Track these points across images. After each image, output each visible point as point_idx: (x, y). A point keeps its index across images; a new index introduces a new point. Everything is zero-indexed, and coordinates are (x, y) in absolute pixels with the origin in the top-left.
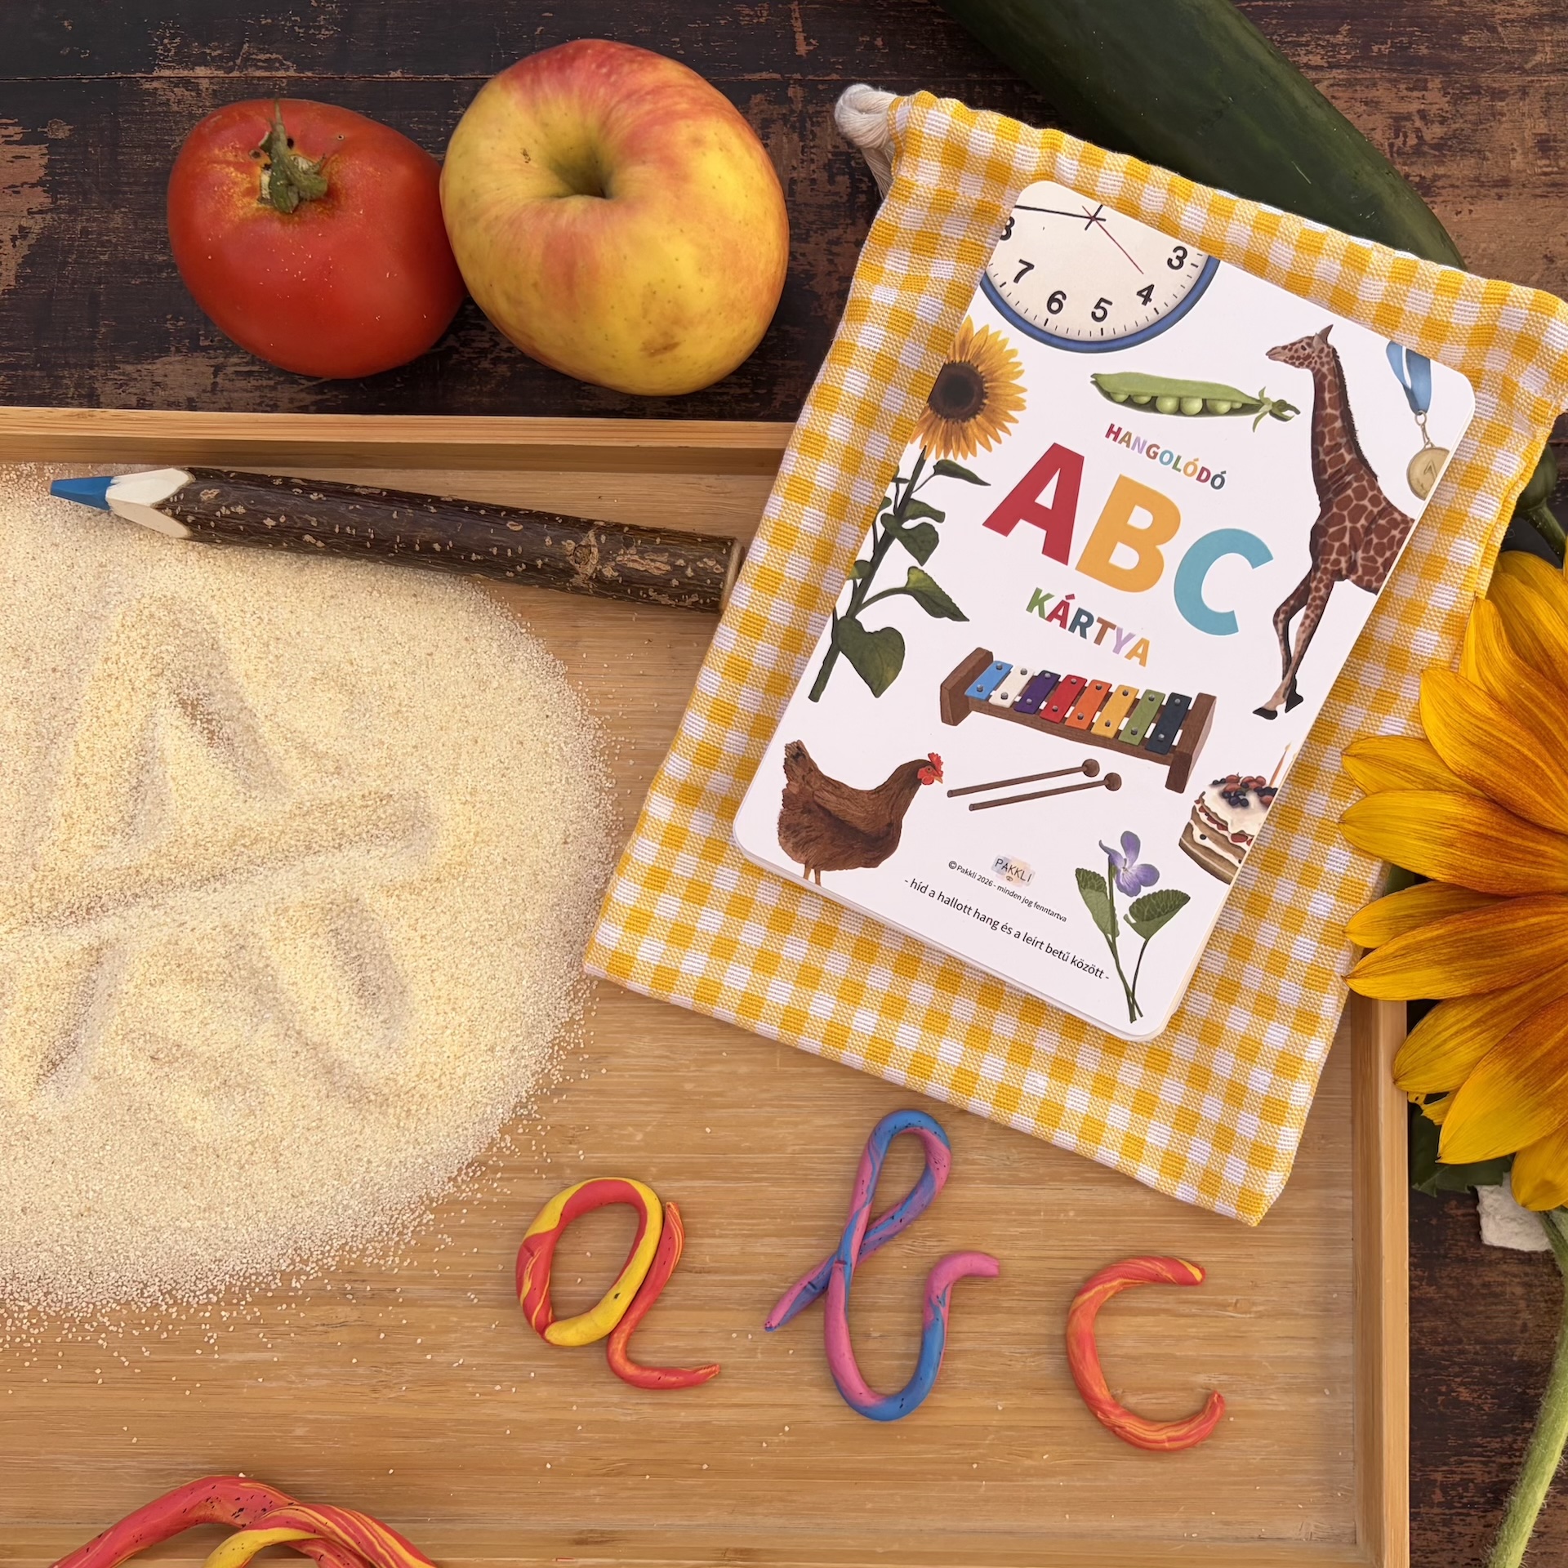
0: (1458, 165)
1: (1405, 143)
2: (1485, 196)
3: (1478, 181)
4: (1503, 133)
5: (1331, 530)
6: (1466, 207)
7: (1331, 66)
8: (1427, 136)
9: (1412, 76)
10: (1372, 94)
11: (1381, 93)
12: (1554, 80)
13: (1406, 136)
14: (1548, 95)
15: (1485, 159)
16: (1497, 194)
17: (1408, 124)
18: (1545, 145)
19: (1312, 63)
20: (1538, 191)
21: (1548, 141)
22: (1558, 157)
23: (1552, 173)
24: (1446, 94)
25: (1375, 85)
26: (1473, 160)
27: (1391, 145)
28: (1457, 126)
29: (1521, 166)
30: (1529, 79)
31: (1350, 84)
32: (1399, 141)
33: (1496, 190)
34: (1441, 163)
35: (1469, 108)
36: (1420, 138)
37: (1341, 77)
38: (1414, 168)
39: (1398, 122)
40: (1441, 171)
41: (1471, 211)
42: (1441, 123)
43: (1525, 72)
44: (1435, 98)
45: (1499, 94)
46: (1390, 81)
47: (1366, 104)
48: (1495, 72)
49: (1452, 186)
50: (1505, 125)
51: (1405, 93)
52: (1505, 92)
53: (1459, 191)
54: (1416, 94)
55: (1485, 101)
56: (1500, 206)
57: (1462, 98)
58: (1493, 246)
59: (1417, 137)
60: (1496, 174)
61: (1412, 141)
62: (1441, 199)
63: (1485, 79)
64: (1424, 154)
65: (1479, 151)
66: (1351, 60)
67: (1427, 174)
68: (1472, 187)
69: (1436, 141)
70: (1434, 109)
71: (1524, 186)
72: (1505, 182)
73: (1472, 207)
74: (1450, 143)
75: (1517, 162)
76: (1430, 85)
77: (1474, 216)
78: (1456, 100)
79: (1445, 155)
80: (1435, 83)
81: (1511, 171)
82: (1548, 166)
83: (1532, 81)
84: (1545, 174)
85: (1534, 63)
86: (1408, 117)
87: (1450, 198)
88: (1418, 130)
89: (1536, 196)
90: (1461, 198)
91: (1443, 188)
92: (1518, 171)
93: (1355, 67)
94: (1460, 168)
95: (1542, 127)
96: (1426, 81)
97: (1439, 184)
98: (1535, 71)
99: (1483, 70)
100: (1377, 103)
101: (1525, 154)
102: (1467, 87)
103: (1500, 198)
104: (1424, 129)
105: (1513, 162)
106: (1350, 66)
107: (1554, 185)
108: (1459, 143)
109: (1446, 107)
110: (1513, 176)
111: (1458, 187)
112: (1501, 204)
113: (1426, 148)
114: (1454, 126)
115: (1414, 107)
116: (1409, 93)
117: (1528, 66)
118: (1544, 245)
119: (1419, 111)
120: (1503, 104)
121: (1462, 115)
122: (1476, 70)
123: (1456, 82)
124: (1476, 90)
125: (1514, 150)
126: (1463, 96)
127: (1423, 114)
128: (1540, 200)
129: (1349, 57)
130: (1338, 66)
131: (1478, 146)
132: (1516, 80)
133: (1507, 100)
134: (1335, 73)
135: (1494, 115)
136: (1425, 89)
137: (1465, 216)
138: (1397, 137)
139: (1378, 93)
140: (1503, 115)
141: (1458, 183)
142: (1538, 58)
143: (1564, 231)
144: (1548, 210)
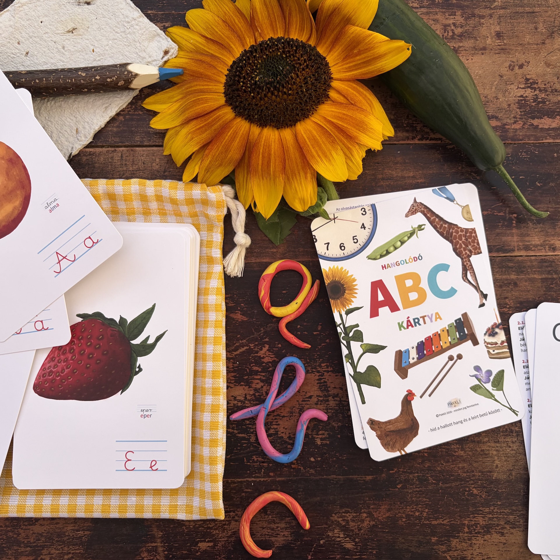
0: (467, 42)
1: (448, 34)
2: (477, 54)
3: (475, 48)
4: (484, 31)
5: (458, 247)
6: (470, 57)
7: (421, 7)
8: (456, 32)
9: (450, 10)
10: (436, 17)
11: (439, 17)
12: (502, 12)
13: (448, 32)
14: (500, 17)
15: (477, 40)
16: (482, 53)
17: (449, 28)
18: (499, 35)
19: (414, 6)
20: (497, 52)
21: (500, 34)
22: (504, 39)
23: (501, 45)
24: (463, 17)
25: (437, 14)
26: (473, 41)
27: (443, 36)
28: (467, 28)
29: (490, 43)
30: (493, 11)
31: (427, 13)
32: (446, 34)
33: (481, 51)
34: (461, 42)
35: (471, 22)
36: (453, 33)
37: (424, 11)
38: (451, 43)
39: (445, 27)
40: (461, 45)
41: (472, 59)
42: (461, 27)
43: (491, 9)
44: (459, 19)
45: (482, 17)
46: (442, 12)
47: (434, 20)
48: (481, 9)
49: (465, 50)
50: (484, 28)
51: (448, 17)
52: (484, 16)
53: (467, 52)
54: (452, 17)
55: (477, 19)
56: (483, 57)
57: (468, 18)
58: (480, 72)
59: (452, 32)
60: (481, 46)
61: (451, 34)
62: (461, 55)
63: (477, 12)
64: (455, 39)
65: (475, 38)
66: (428, 5)
67: (456, 46)
68: (472, 50)
69: (459, 34)
70: (458, 23)
71: (491, 50)
72: (484, 49)
73: (472, 58)
74: (464, 35)
75: (489, 41)
76: (457, 14)
77: (473, 61)
78: (466, 19)
79: (462, 39)
80: (459, 13)
81: (487, 45)
82: (500, 42)
83: (494, 12)
84: (499, 45)
85: (494, 5)
86: (449, 25)
87: (465, 54)
88: (453, 30)
89: (496, 53)
90: (469, 55)
91: (462, 51)
92: (489, 45)
93: (429, 7)
94: (468, 44)
95: (498, 29)
96: (455, 12)
97: (460, 49)
98: (495, 8)
99: (476, 8)
100: (438, 20)
101: (492, 38)
102: (470, 14)
103: (483, 54)
104: (455, 30)
105: (487, 41)
106: (428, 7)
107: (502, 49)
108: (468, 35)
109: (463, 22)
110: (488, 46)
111: (467, 50)
112: (483, 56)
113: (455, 37)
114: (466, 28)
115: (451, 22)
116: (449, 17)
117: (492, 7)
118: (499, 71)
119: (453, 23)
120: (484, 20)
121: (468, 25)
122: (473, 8)
123: (466, 13)
124: (474, 15)
125: (488, 37)
126: (469, 18)
127: (454, 24)
128: (497, 55)
129: (427, 4)
130: (423, 7)
131: (474, 36)
132: (488, 12)
133: (485, 19)
134: (422, 9)
135: (480, 24)
136: (455, 15)
137: (470, 61)
138: (445, 32)
139: (438, 17)
140: (483, 24)
141: (467, 49)
142: (496, 4)
143: (506, 66)
144: (500, 58)
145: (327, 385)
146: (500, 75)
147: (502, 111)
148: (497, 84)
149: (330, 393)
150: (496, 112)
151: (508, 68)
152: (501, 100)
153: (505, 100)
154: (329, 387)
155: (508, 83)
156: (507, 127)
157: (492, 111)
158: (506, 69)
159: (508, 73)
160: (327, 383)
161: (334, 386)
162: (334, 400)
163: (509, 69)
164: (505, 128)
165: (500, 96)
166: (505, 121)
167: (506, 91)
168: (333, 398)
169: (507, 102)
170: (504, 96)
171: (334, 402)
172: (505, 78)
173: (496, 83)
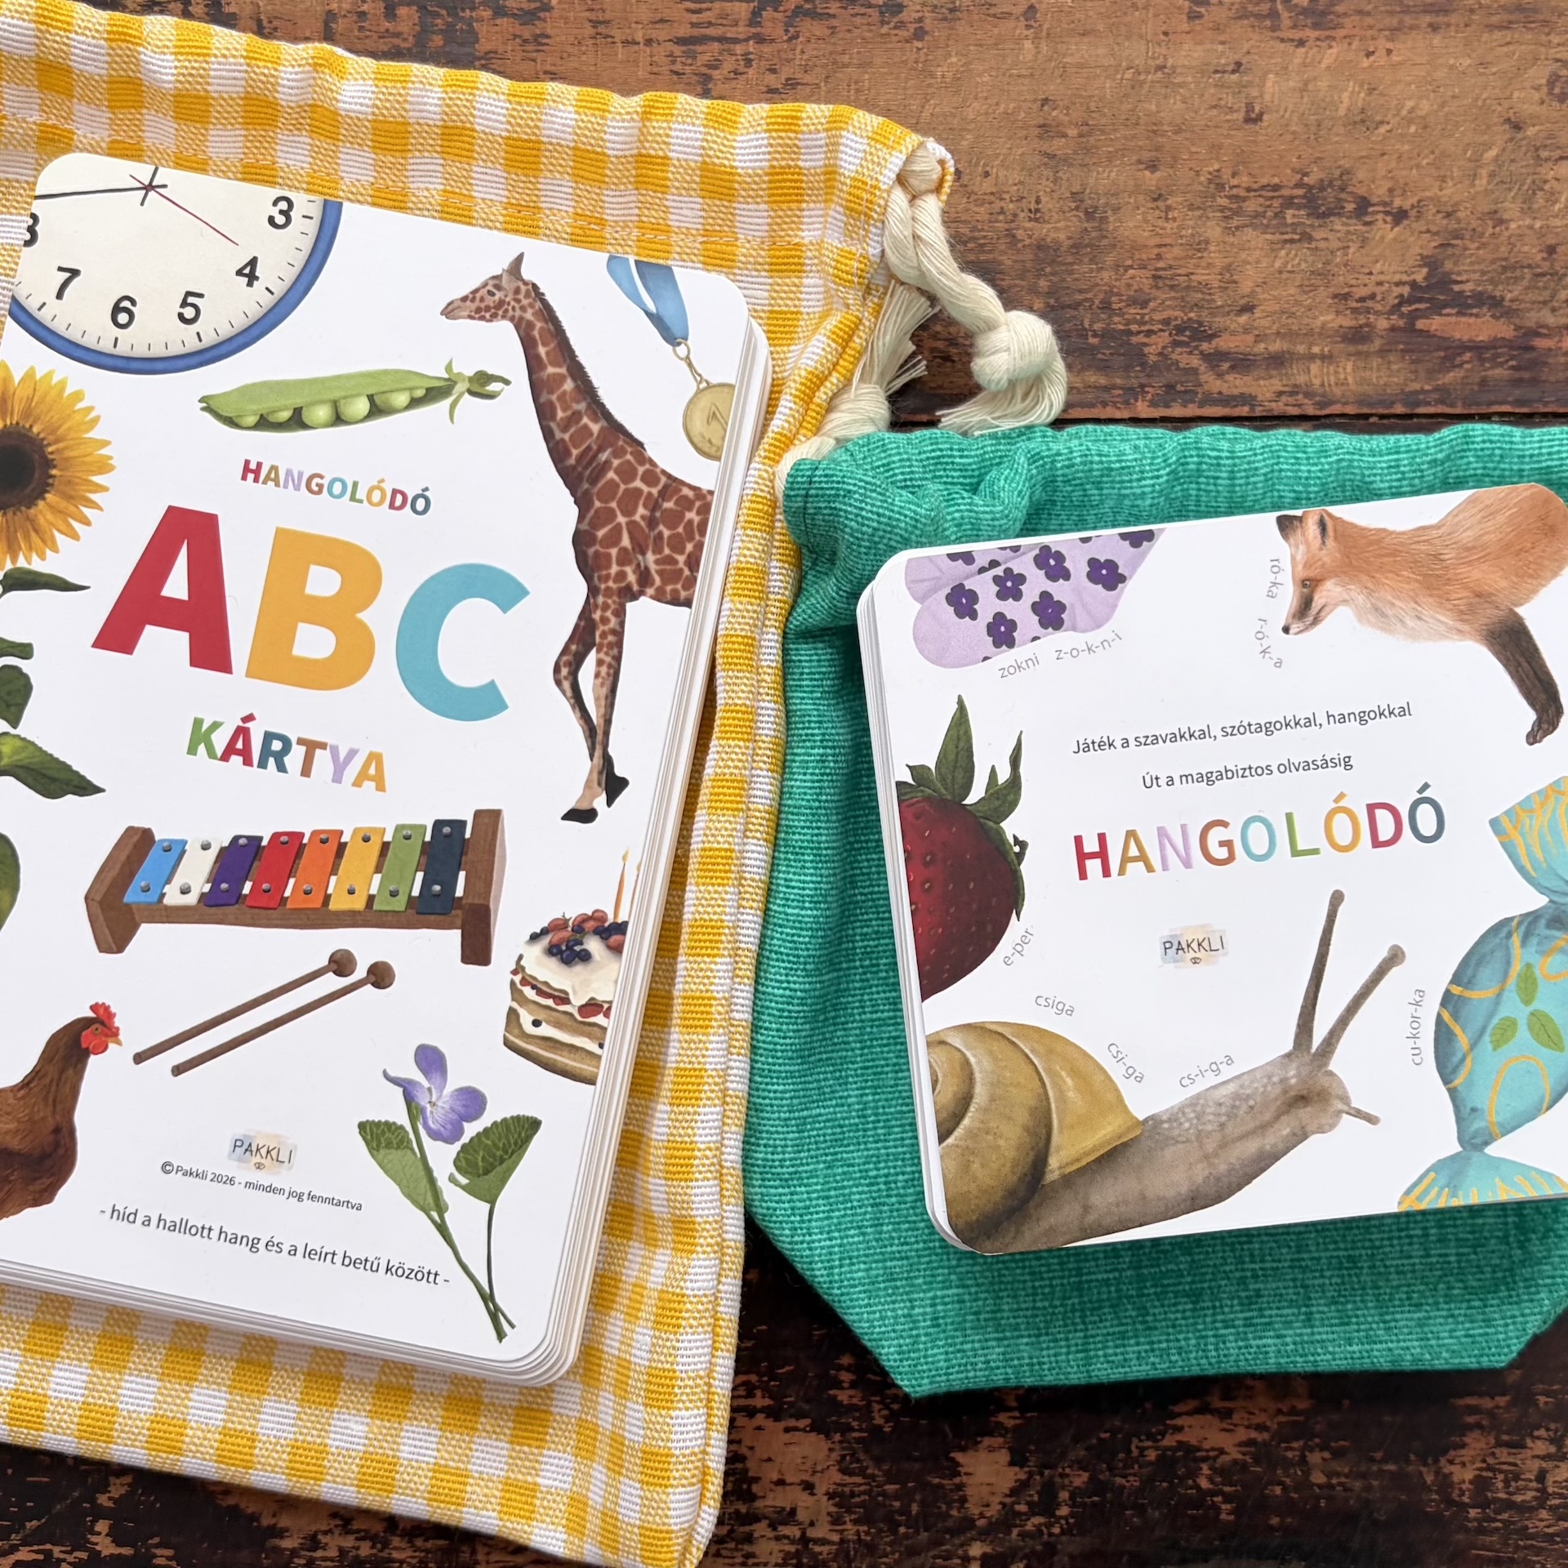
2: (1411, 28)
5: (601, 533)
6: (1383, 44)
16: (1431, 24)
20: (1495, 19)
33: (1428, 18)
41: (1389, 52)
49: (1360, 11)
53: (1369, 21)
56: (1436, 42)
58: (1425, 105)
62: (1341, 33)
68: (1390, 13)
72: (1443, 6)
73: (1390, 45)
77: (1395, 58)
87: (1356, 31)
89: (1491, 27)
91: (1345, 14)
103: (1434, 28)
111: (1368, 14)
112: (1436, 37)
118: (1506, 104)
128: (1497, 35)
137: (1380, 59)
143: (1538, 82)
144: (1511, 48)
145: (747, 1471)
146: (1508, 120)
147: (1518, 273)
148: (1496, 159)
149: (759, 1504)
150: (1491, 281)
151: (1545, 90)
152: (1513, 225)
153: (1531, 227)
154: (757, 1479)
155: (1544, 154)
156: (1541, 343)
157: (1476, 276)
158: (1537, 96)
159: (1542, 110)
160: (750, 1464)
161: (775, 1477)
162: (777, 1538)
163: (1550, 93)
164: (1533, 348)
165: (1511, 208)
166: (1532, 319)
167: (1537, 188)
168: (773, 1526)
169: (1541, 235)
170: (1528, 210)
171: (775, 1546)
172: (1531, 131)
173: (1492, 153)
